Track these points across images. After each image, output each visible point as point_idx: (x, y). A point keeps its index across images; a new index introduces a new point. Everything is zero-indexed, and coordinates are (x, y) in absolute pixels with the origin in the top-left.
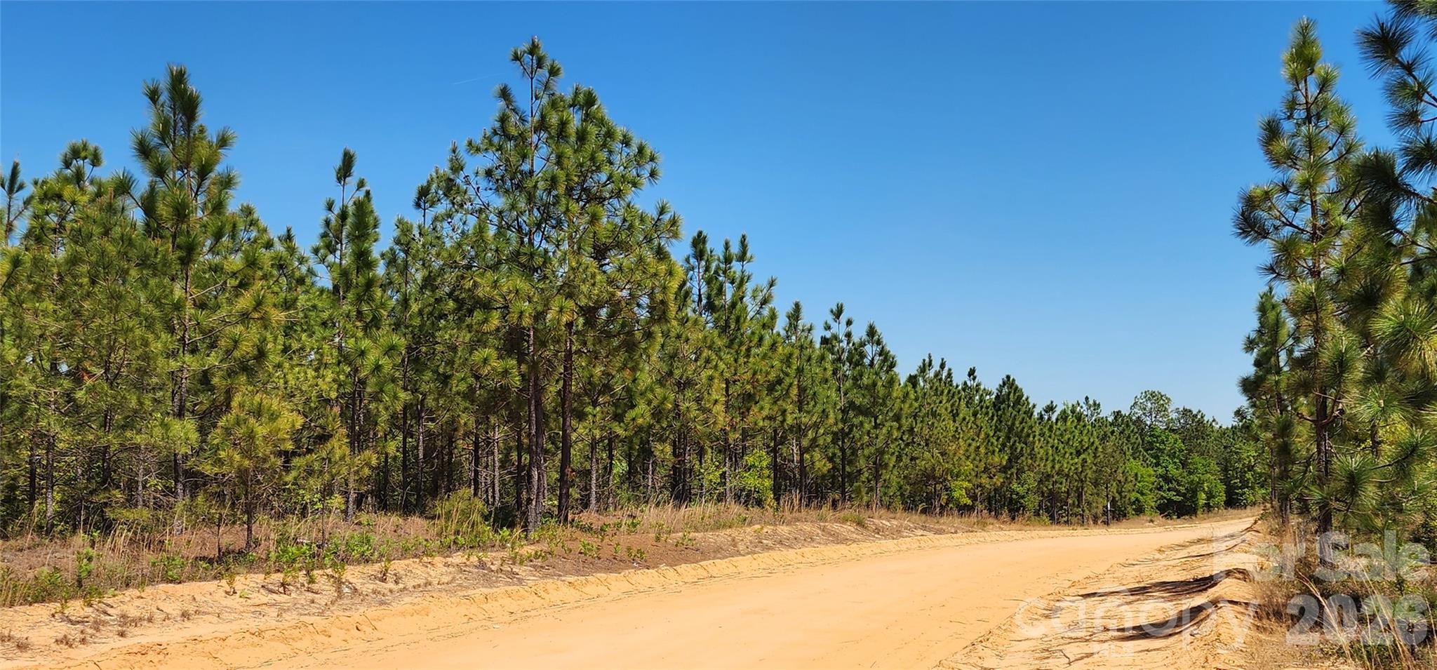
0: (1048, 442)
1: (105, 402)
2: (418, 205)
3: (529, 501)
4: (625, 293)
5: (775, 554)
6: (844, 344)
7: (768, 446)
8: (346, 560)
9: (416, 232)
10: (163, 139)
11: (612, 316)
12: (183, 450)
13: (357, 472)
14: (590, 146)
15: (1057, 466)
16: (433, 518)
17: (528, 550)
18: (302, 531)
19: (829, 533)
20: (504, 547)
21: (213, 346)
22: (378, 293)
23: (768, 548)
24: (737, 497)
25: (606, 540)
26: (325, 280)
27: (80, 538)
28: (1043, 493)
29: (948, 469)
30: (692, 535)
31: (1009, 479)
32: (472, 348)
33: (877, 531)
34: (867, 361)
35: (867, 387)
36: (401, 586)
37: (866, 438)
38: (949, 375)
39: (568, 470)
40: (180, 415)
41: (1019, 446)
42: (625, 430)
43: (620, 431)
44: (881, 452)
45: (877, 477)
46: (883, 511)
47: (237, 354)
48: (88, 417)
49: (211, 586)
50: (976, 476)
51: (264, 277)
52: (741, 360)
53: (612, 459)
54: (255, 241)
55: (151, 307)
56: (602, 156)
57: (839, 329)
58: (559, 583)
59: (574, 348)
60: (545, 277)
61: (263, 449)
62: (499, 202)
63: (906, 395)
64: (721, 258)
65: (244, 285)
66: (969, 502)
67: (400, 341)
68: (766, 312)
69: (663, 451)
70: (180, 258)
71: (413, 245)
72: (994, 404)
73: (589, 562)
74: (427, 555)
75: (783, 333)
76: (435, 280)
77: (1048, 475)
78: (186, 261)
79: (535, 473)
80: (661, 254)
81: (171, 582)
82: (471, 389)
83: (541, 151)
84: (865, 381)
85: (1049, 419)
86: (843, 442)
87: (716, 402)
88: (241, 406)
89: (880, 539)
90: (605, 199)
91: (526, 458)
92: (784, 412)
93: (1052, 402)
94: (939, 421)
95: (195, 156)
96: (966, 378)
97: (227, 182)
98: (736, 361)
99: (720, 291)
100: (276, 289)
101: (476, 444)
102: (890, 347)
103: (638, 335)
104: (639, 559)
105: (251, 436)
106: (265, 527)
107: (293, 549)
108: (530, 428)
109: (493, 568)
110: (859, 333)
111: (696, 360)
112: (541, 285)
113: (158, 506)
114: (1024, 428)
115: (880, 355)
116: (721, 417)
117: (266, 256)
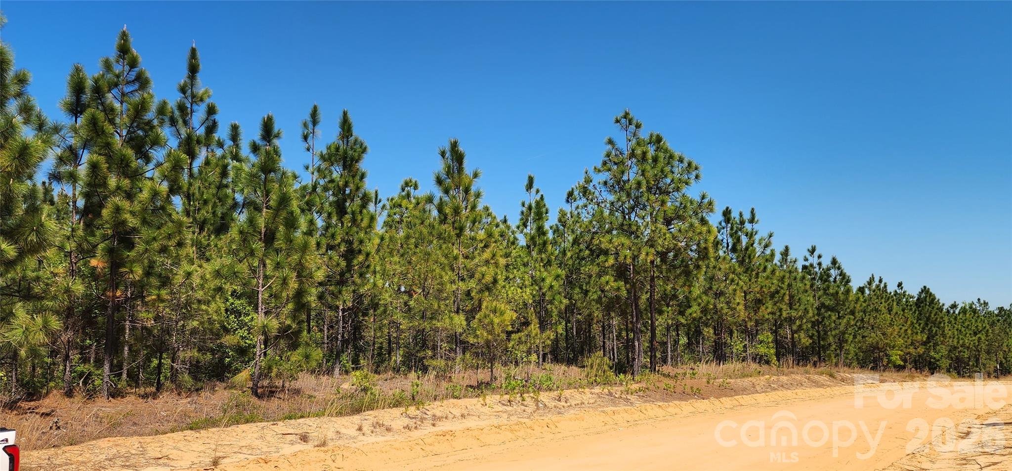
0: (954, 327)
1: (423, 306)
2: (568, 201)
3: (634, 359)
4: (683, 244)
5: (780, 393)
6: (817, 269)
7: (771, 329)
8: (539, 389)
9: (569, 215)
10: (448, 176)
11: (676, 256)
12: (461, 330)
13: (544, 343)
14: (660, 165)
15: (961, 342)
16: (584, 367)
17: (635, 386)
18: (518, 373)
19: (812, 381)
20: (621, 384)
21: (472, 276)
22: (550, 247)
23: (775, 389)
24: (754, 359)
25: (678, 382)
26: (522, 241)
27: (413, 375)
28: (952, 358)
29: (887, 343)
30: (728, 380)
31: (928, 350)
32: (599, 276)
33: (843, 380)
34: (832, 279)
35: (832, 295)
36: (569, 404)
37: (833, 325)
38: (885, 286)
39: (654, 343)
40: (457, 312)
41: (934, 329)
42: (686, 320)
43: (683, 321)
44: (844, 333)
45: (841, 348)
46: (846, 368)
47: (484, 281)
48: (415, 314)
49: (474, 400)
50: (906, 347)
51: (495, 242)
52: (753, 280)
53: (679, 336)
54: (491, 224)
55: (443, 259)
56: (667, 169)
57: (814, 260)
58: (653, 406)
59: (655, 275)
60: (638, 237)
61: (498, 330)
62: (612, 198)
63: (858, 299)
64: (738, 222)
65: (486, 246)
66: (902, 363)
67: (562, 273)
68: (768, 252)
69: (708, 332)
70: (456, 234)
71: (568, 222)
72: (916, 304)
73: (669, 395)
74: (581, 388)
75: (779, 264)
76: (579, 240)
77: (955, 347)
78: (459, 236)
79: (636, 344)
80: (703, 222)
81: (456, 398)
82: (600, 298)
83: (633, 169)
84: (831, 291)
85: (954, 312)
86: (818, 327)
87: (738, 304)
88: (487, 308)
89: (844, 385)
90: (670, 193)
91: (631, 335)
92: (781, 310)
93: (955, 302)
94: (880, 315)
95: (463, 183)
96: (896, 288)
97: (478, 195)
98: (750, 280)
99: (738, 240)
100: (501, 247)
101: (603, 327)
102: (847, 271)
103: (691, 267)
104: (697, 394)
105: (492, 323)
106: (500, 370)
107: (513, 383)
108: (633, 319)
109: (616, 396)
110: (826, 262)
111: (726, 280)
112: (636, 241)
113: (448, 359)
114: (937, 318)
115: (840, 276)
116: (742, 312)
117: (496, 231)
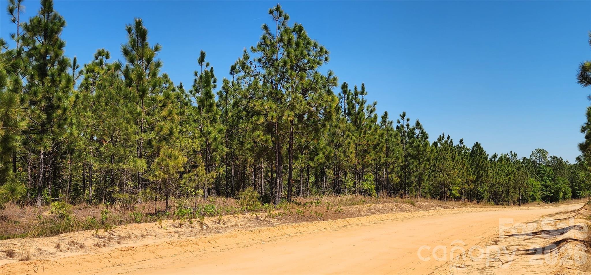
0: (494, 171)
1: (111, 152)
2: (231, 73)
3: (276, 192)
4: (314, 108)
5: (376, 216)
6: (406, 129)
7: (373, 171)
8: (204, 215)
9: (231, 84)
10: (133, 48)
11: (309, 118)
12: (142, 171)
13: (209, 180)
14: (301, 49)
15: (498, 181)
16: (239, 198)
17: (276, 212)
18: (187, 203)
19: (399, 208)
20: (266, 211)
21: (153, 129)
22: (215, 108)
23: (374, 213)
24: (361, 192)
25: (307, 209)
26: (195, 103)
27: (102, 205)
28: (491, 192)
29: (450, 181)
30: (342, 207)
31: (477, 186)
32: (253, 130)
33: (420, 207)
34: (415, 136)
35: (415, 147)
36: (226, 226)
37: (415, 168)
38: (451, 142)
39: (291, 180)
40: (140, 157)
41: (481, 172)
42: (314, 164)
43: (312, 165)
44: (421, 174)
45: (420, 184)
46: (422, 199)
47: (162, 133)
48: (105, 157)
49: (152, 224)
50: (462, 184)
51: (172, 103)
52: (362, 136)
53: (309, 176)
54: (168, 88)
55: (129, 115)
56: (305, 52)
57: (404, 123)
58: (288, 226)
59: (294, 131)
60: (281, 102)
61: (172, 171)
62: (264, 72)
63: (433, 150)
64: (353, 93)
65: (164, 106)
66: (459, 195)
67: (224, 128)
68: (373, 116)
69: (330, 173)
70: (139, 95)
71: (230, 89)
72: (471, 154)
73: (300, 218)
74: (236, 214)
75: (380, 124)
76: (238, 103)
77: (494, 184)
78: (142, 97)
79: (278, 181)
80: (329, 92)
81: (137, 223)
82: (253, 147)
83: (280, 50)
84: (415, 144)
85: (494, 160)
86: (405, 170)
87: (351, 153)
88: (164, 153)
89: (421, 210)
90: (306, 70)
91: (274, 175)
92: (380, 157)
93: (496, 153)
94: (446, 161)
95: (145, 55)
96: (459, 143)
97: (158, 65)
98: (360, 136)
99: (353, 107)
100: (177, 107)
101: (255, 169)
102: (426, 130)
103: (320, 126)
104: (320, 217)
105: (167, 165)
106: (173, 202)
107: (184, 210)
108: (276, 163)
109: (262, 219)
110: (412, 124)
111: (343, 136)
112: (280, 106)
113: (132, 193)
114: (483, 164)
115: (421, 134)
116: (354, 160)
117: (173, 94)
